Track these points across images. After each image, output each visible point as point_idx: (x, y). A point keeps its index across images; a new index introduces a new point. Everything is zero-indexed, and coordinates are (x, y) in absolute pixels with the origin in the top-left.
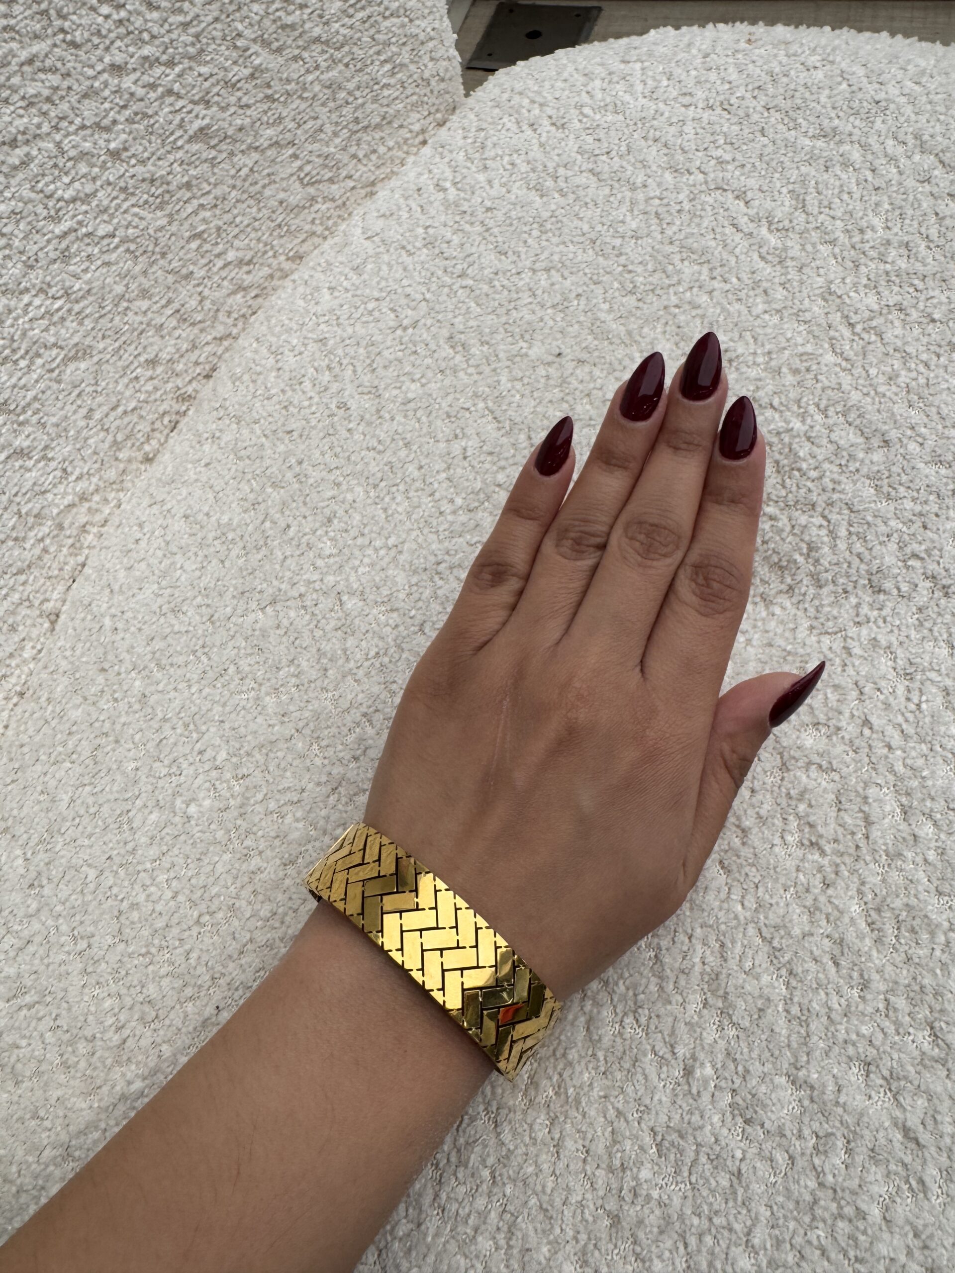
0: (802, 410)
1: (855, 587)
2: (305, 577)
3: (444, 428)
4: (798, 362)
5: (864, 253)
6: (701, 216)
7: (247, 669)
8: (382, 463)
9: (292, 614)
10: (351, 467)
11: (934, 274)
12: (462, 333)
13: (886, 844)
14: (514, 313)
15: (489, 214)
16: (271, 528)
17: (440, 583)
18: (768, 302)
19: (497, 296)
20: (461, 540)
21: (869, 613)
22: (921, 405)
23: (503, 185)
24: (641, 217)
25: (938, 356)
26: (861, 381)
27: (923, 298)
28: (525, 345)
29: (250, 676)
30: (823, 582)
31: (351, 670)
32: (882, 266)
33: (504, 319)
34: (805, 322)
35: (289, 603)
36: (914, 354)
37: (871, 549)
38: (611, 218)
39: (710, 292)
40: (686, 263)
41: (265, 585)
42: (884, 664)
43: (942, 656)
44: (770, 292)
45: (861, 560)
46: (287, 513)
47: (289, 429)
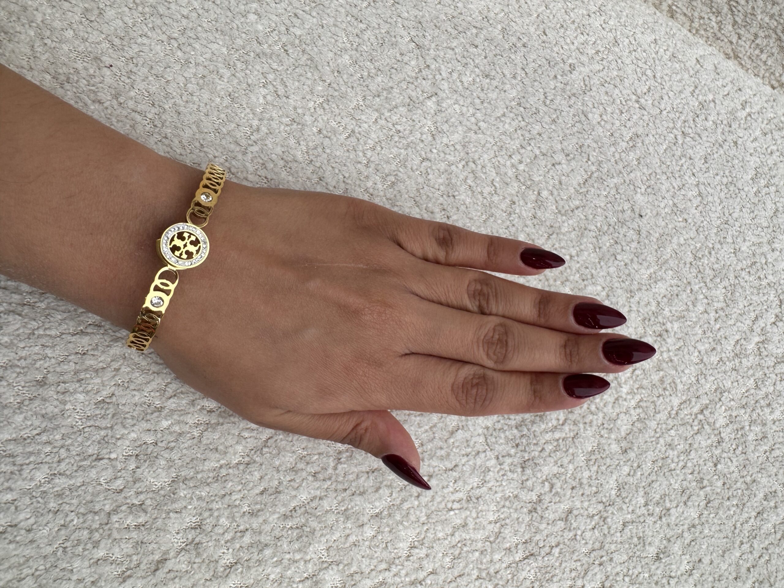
0: (636, 391)
1: (521, 451)
2: (442, 67)
3: (571, 145)
4: (669, 382)
5: (754, 410)
6: (759, 293)
7: (366, 37)
8: (537, 106)
9: (413, 63)
10: (529, 83)
11: (748, 459)
12: (643, 143)
13: (352, 508)
14: (664, 177)
15: (733, 144)
16: (472, 34)
17: (460, 166)
18: (706, 352)
19: (674, 163)
20: (495, 175)
21: (506, 464)
22: (656, 469)
23: (755, 149)
24: (751, 252)
25: (692, 473)
26: (664, 426)
27: (730, 455)
28: (643, 190)
29: (361, 40)
30: (520, 428)
31: (383, 114)
32: (747, 424)
33: (658, 171)
34: (698, 380)
35: (420, 58)
36: (690, 457)
37: (550, 456)
38: (746, 232)
39: (706, 312)
40: (724, 291)
41: (430, 38)
42: (475, 481)
43: (488, 517)
44: (714, 353)
45: (541, 451)
46: (486, 44)
47: (547, 31)
